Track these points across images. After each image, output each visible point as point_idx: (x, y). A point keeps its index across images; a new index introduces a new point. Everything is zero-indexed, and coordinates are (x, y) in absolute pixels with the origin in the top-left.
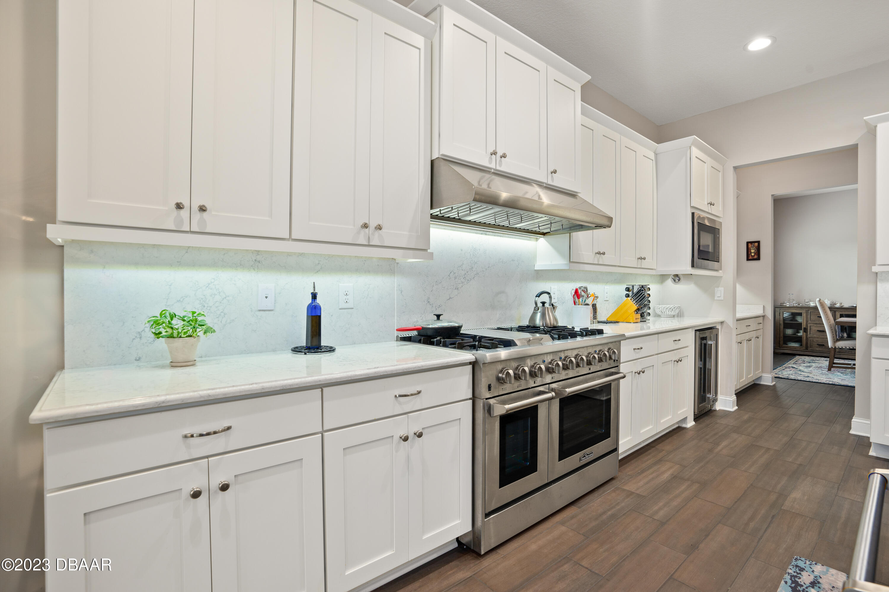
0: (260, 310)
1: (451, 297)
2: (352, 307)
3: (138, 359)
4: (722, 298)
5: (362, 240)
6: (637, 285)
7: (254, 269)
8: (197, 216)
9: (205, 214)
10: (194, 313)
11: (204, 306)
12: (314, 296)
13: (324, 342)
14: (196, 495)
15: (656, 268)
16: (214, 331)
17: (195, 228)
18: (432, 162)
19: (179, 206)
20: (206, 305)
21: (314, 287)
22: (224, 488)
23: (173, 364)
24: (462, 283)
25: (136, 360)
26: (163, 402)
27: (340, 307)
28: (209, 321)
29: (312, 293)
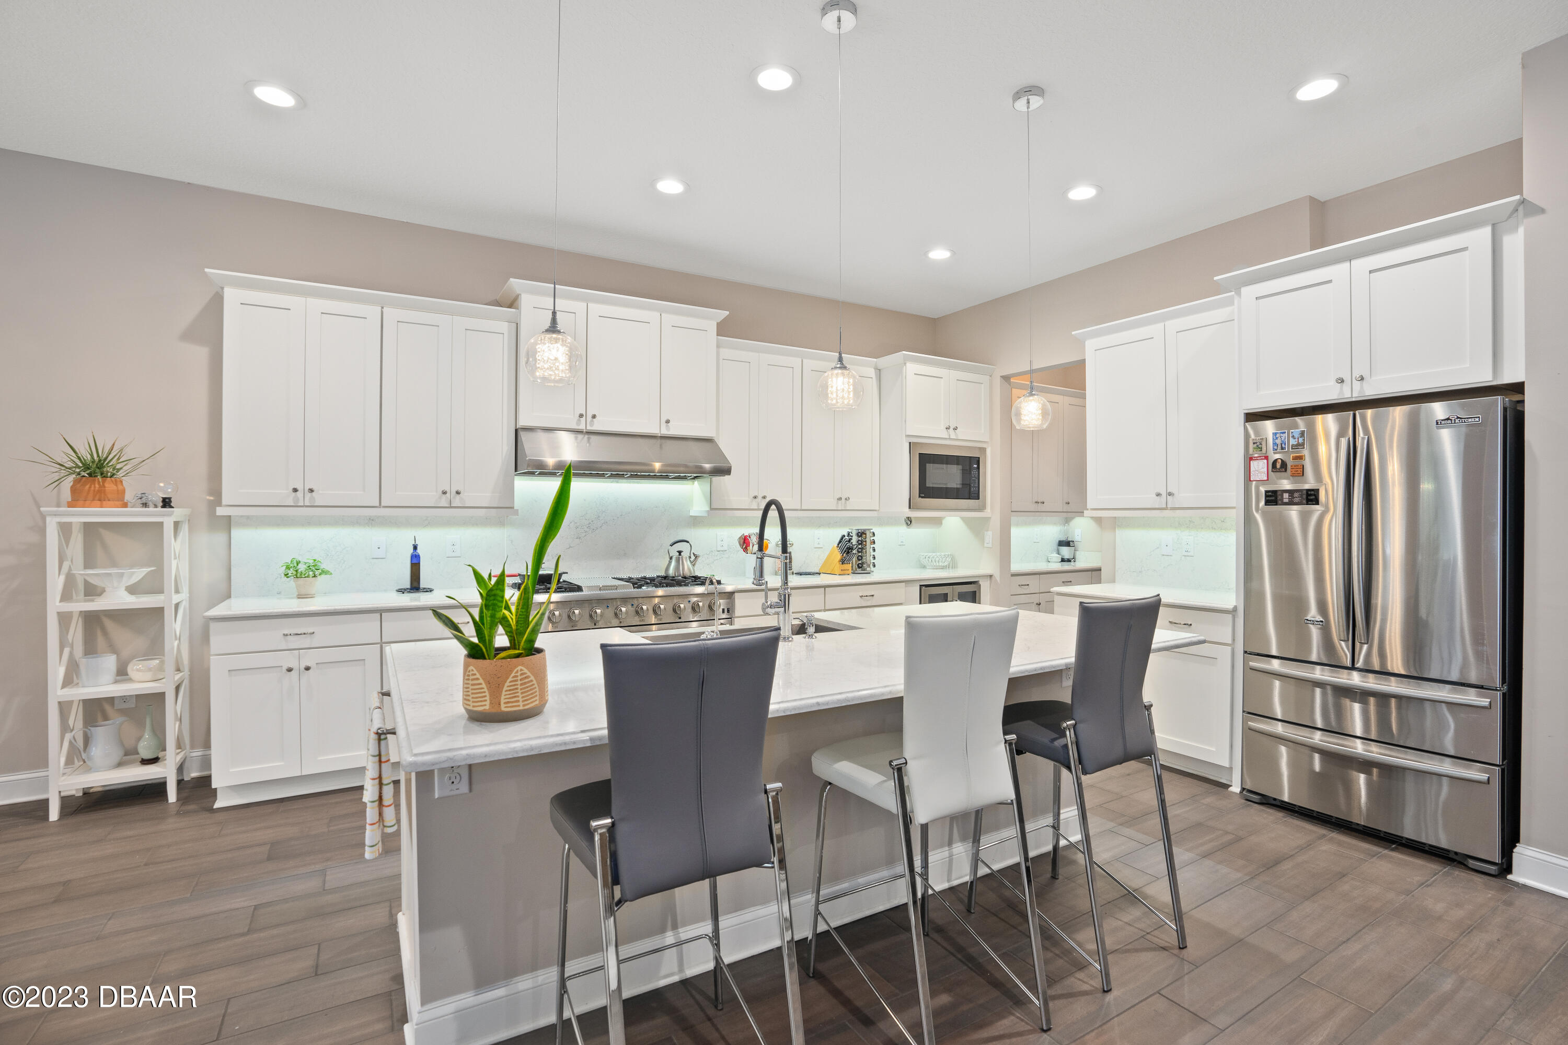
0: (373, 558)
1: (571, 546)
2: (460, 556)
3: (279, 593)
4: (990, 545)
5: (444, 503)
6: (854, 529)
7: (368, 526)
8: (308, 495)
9: (313, 493)
10: (315, 560)
11: (328, 555)
12: (415, 548)
13: (423, 584)
14: (290, 670)
15: (878, 509)
16: (331, 574)
17: (307, 503)
18: (516, 431)
19: (295, 490)
20: (329, 554)
21: (415, 540)
22: (307, 669)
23: (299, 596)
24: (586, 532)
25: (278, 593)
26: (271, 613)
27: (447, 556)
28: (324, 566)
29: (413, 545)
